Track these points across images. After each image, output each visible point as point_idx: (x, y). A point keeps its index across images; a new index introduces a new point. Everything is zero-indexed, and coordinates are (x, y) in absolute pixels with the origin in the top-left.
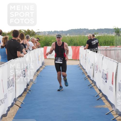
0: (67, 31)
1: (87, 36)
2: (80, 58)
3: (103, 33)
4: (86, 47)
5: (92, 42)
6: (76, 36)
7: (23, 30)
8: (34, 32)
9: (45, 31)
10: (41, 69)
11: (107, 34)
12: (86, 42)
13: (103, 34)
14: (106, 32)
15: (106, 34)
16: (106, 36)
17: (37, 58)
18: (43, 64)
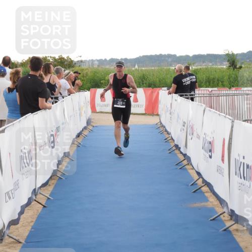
0: (135, 59)
1: (174, 68)
2: (160, 111)
3: (204, 62)
4: (171, 90)
5: (184, 80)
6: (153, 68)
7: (50, 58)
8: (72, 61)
9: (92, 60)
10: (86, 133)
11: (213, 65)
12: (172, 80)
13: (204, 64)
14: (211, 62)
15: (211, 64)
16: (211, 68)
17: (78, 112)
18: (89, 122)
